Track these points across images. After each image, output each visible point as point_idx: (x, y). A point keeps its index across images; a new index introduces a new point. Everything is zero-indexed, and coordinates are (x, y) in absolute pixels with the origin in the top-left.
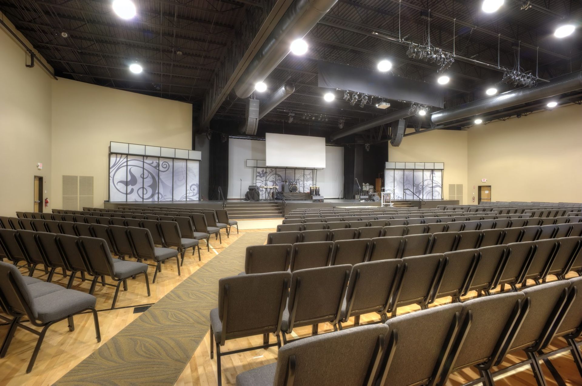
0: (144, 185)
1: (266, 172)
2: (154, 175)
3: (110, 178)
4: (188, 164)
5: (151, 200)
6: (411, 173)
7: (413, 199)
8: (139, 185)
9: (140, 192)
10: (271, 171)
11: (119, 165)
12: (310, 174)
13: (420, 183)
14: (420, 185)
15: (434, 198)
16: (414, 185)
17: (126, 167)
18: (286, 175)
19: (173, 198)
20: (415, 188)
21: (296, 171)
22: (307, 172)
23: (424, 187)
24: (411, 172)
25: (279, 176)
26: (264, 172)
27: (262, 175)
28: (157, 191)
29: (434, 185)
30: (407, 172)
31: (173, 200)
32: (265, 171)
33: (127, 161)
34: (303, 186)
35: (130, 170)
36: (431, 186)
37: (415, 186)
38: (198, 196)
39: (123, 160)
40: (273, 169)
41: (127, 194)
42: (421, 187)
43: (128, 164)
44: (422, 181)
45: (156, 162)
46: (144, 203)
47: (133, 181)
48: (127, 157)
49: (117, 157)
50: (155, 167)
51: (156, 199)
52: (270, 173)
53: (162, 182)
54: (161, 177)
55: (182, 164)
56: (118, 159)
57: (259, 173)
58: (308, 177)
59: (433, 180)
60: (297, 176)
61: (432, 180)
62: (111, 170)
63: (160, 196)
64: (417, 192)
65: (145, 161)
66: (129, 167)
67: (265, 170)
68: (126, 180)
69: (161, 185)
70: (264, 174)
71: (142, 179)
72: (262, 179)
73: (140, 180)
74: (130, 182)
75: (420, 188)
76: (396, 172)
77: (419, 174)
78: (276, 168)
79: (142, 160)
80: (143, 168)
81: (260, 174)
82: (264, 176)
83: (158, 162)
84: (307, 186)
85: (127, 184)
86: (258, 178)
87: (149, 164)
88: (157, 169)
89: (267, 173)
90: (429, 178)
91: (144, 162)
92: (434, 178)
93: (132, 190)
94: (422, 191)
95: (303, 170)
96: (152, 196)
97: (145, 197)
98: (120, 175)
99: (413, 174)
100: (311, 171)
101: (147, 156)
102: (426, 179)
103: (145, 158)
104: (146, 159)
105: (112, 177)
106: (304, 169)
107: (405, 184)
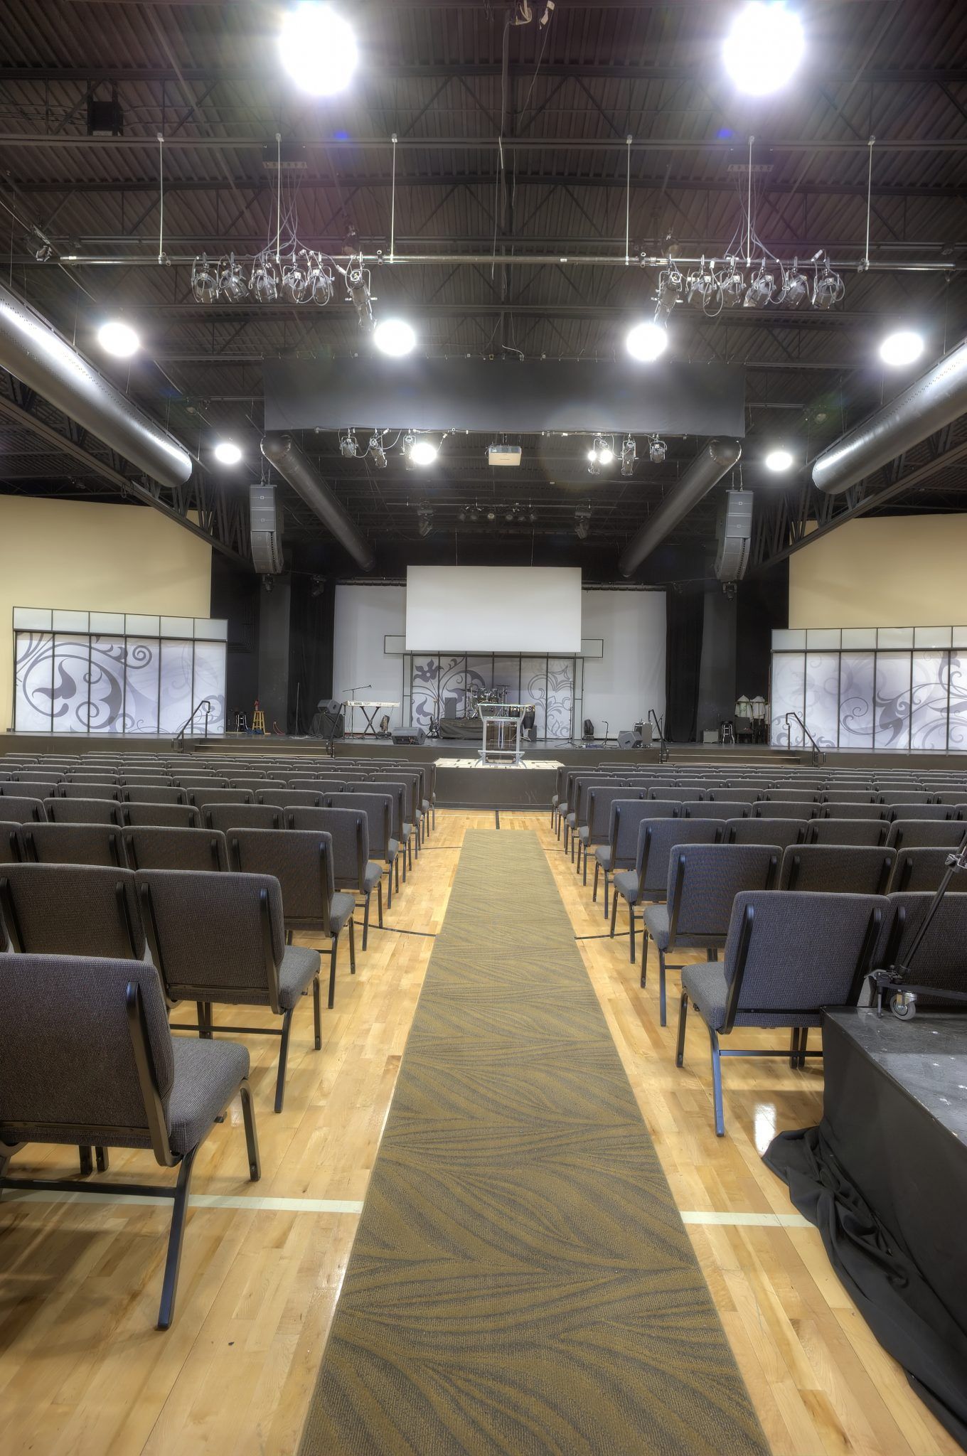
0: (91, 697)
1: (439, 668)
2: (115, 675)
3: (18, 682)
4: (196, 650)
5: (107, 729)
6: (865, 661)
7: (873, 748)
8: (80, 697)
9: (84, 710)
10: (453, 664)
11: (37, 655)
12: (564, 671)
13: (900, 696)
14: (900, 700)
15: (952, 745)
16: (877, 699)
17: (51, 658)
18: (495, 674)
19: (158, 728)
20: (879, 711)
21: (525, 663)
22: (556, 666)
23: (914, 707)
24: (867, 661)
25: (475, 676)
26: (433, 668)
27: (428, 675)
28: (121, 711)
29: (954, 702)
30: (849, 661)
31: (158, 731)
32: (436, 664)
33: (54, 647)
34: (544, 702)
35: (60, 665)
36: (944, 704)
37: (881, 705)
38: (222, 723)
39: (46, 644)
40: (459, 660)
41: (52, 716)
42: (903, 708)
43: (56, 654)
44: (909, 688)
45: (121, 648)
46: (92, 736)
47: (68, 688)
48: (53, 638)
49: (31, 639)
50: (117, 659)
51: (119, 728)
52: (450, 669)
53: (134, 691)
54: (131, 680)
55: (184, 650)
56: (35, 643)
57: (420, 668)
58: (560, 678)
59: (949, 685)
60: (527, 676)
61: (946, 687)
62: (19, 667)
63: (128, 721)
64: (889, 724)
65: (93, 645)
66: (58, 660)
67: (438, 660)
68: (50, 687)
69: (130, 698)
70: (435, 671)
71: (87, 684)
72: (428, 684)
73: (82, 687)
74: (60, 690)
75: (901, 713)
76: (813, 660)
77: (896, 667)
78: (465, 655)
79: (88, 644)
80: (90, 661)
81: (424, 673)
82: (433, 677)
83: (123, 646)
84: (555, 703)
85: (53, 694)
86: (418, 682)
87: (104, 652)
88: (121, 663)
89: (441, 670)
90: (934, 679)
91: (90, 648)
92: (955, 679)
93: (65, 709)
94: (907, 722)
95: (546, 659)
96: (111, 720)
97: (94, 722)
98: (40, 676)
99: (873, 665)
100: (569, 663)
101: (98, 636)
102: (923, 681)
103: (94, 638)
104: (97, 641)
105: (22, 680)
106: (547, 657)
107: (842, 697)
